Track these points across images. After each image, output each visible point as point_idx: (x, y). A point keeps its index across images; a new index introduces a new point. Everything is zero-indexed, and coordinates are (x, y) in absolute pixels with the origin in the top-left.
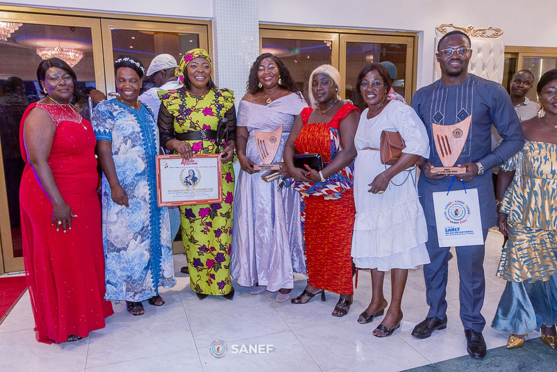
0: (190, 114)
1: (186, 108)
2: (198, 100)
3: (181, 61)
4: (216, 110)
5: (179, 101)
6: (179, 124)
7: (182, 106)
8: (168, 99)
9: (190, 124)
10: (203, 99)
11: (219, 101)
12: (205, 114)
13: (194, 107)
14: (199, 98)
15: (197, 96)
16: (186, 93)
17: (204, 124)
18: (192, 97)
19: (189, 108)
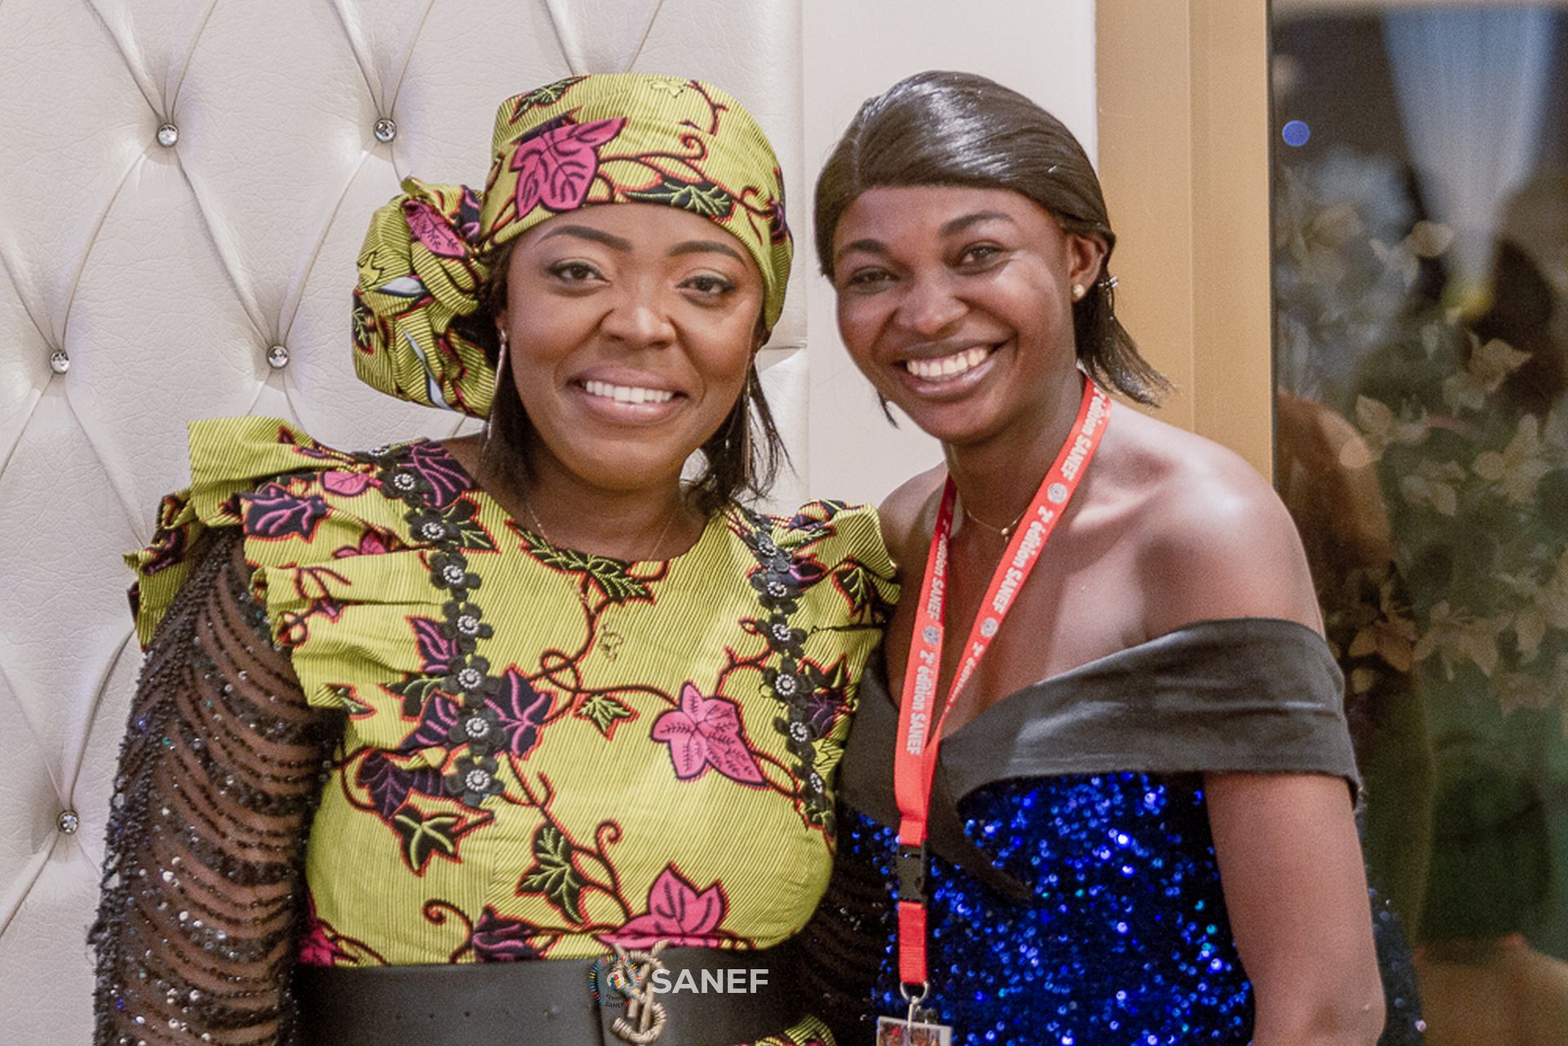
0: (529, 740)
1: (482, 664)
2: (595, 597)
4: (781, 727)
6: (405, 832)
8: (307, 535)
9: (537, 849)
10: (649, 597)
11: (799, 636)
12: (688, 758)
13: (570, 663)
14: (612, 576)
15: (583, 557)
16: (474, 508)
17: (671, 868)
18: (541, 558)
19: (513, 668)
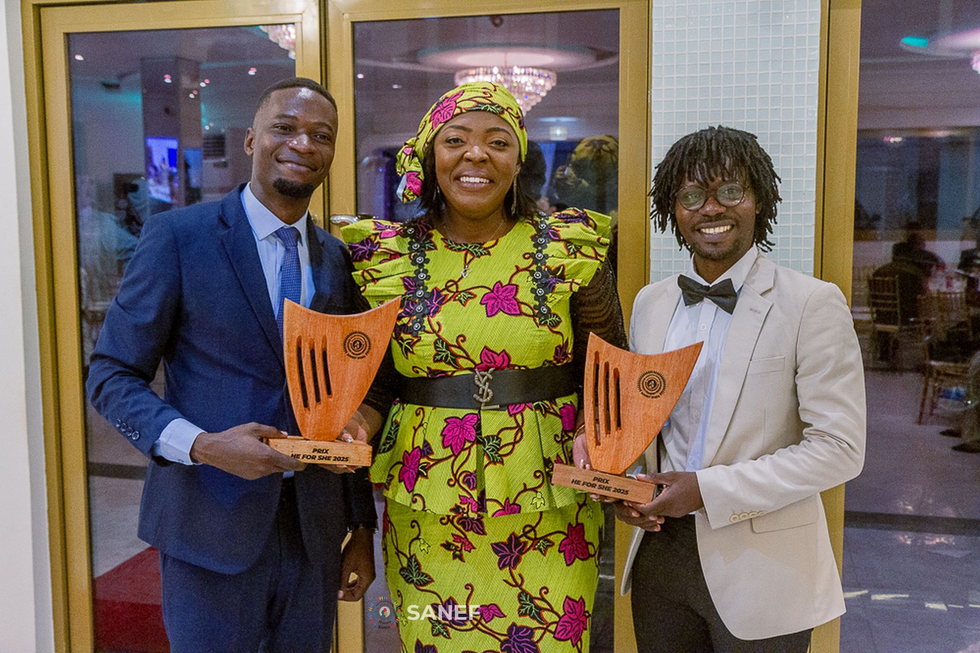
0: (437, 311)
1: (425, 288)
2: (469, 257)
3: (423, 122)
4: (533, 291)
5: (404, 266)
7: (411, 284)
8: (369, 259)
9: (436, 347)
10: (489, 254)
11: (546, 257)
12: (493, 308)
13: (456, 283)
14: (476, 250)
15: (467, 245)
16: (431, 236)
17: (485, 347)
18: (451, 249)
19: (436, 288)
